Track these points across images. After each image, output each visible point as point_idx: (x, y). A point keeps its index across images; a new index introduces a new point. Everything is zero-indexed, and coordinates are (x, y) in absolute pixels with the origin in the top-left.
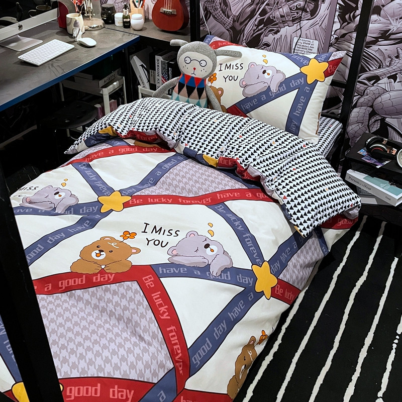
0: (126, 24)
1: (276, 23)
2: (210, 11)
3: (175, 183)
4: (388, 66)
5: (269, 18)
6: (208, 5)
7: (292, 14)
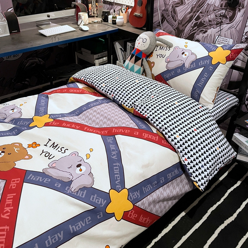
0: (113, 22)
1: (205, 25)
2: (165, 17)
3: (91, 116)
5: (201, 22)
6: (164, 13)
7: (217, 19)
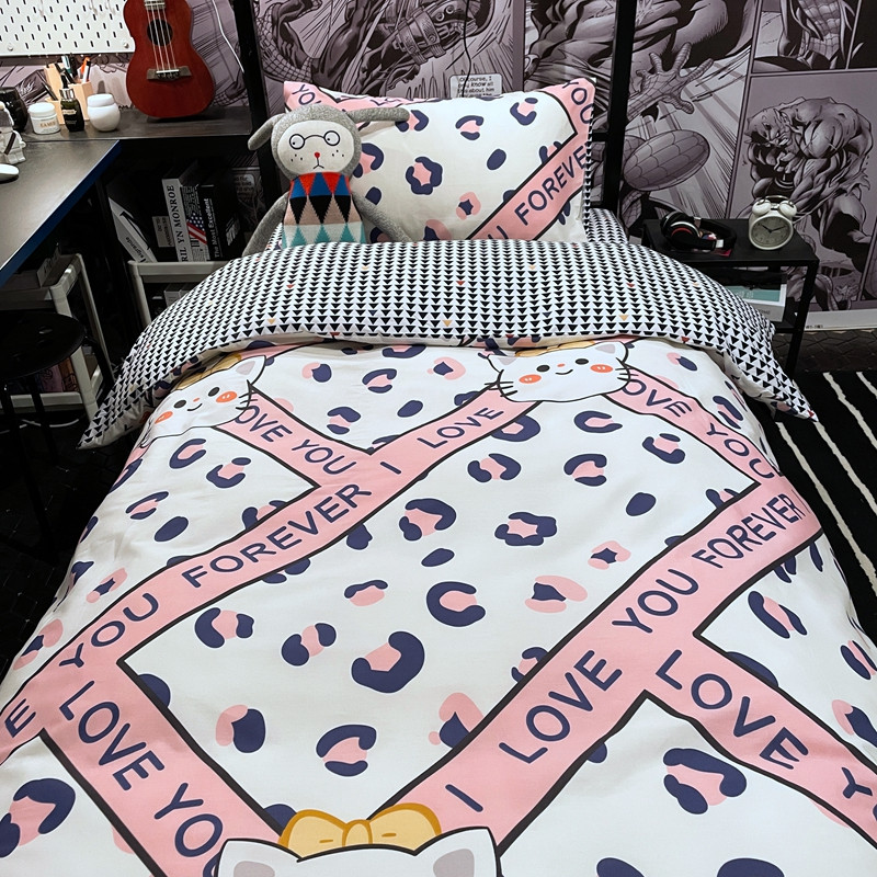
0: (72, 122)
4: (640, 93)
7: (439, 30)
